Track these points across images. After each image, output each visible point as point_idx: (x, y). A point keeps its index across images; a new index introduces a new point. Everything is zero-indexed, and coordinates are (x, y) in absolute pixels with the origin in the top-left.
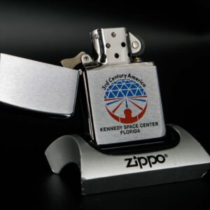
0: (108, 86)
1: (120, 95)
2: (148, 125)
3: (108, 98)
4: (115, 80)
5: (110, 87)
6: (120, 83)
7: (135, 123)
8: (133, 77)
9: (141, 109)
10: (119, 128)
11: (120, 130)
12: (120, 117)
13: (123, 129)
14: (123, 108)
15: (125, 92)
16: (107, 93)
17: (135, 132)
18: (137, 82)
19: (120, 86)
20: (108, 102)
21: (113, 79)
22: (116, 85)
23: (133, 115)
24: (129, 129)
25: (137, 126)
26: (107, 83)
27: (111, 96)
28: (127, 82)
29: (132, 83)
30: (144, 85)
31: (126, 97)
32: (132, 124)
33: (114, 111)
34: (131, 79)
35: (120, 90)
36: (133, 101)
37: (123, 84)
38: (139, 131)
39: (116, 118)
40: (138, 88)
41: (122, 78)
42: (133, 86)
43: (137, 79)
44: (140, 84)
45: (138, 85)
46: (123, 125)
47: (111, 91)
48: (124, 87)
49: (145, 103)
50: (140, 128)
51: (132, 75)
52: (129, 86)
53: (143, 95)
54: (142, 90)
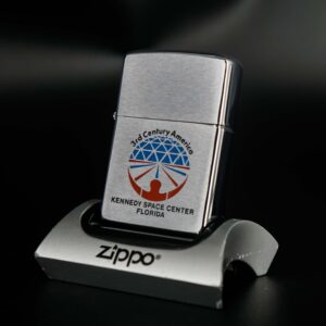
0: (139, 142)
1: (153, 158)
2: (178, 210)
3: (134, 158)
4: (152, 136)
5: (142, 144)
6: (157, 141)
7: (161, 203)
8: (179, 137)
9: (176, 185)
10: (136, 203)
11: (138, 206)
12: (143, 188)
13: (142, 207)
14: (151, 177)
15: (160, 156)
16: (135, 152)
17: (157, 214)
18: (182, 145)
19: (155, 146)
20: (133, 164)
21: (150, 133)
22: (151, 142)
23: (162, 190)
24: (150, 209)
25: (162, 206)
26: (140, 138)
27: (140, 157)
28: (167, 142)
29: (173, 145)
30: (191, 152)
31: (159, 163)
32: (156, 203)
33: (137, 179)
34: (175, 139)
35: (154, 151)
36: (167, 170)
37: (162, 143)
38: (163, 215)
39: (137, 189)
40: (181, 154)
41: (162, 135)
42: (175, 150)
43: (183, 140)
44: (185, 149)
45: (181, 149)
46: (143, 200)
47: (141, 149)
48: (161, 148)
49: (184, 178)
50: (165, 211)
51: (177, 133)
52: (168, 147)
53: (185, 165)
54: (186, 158)
